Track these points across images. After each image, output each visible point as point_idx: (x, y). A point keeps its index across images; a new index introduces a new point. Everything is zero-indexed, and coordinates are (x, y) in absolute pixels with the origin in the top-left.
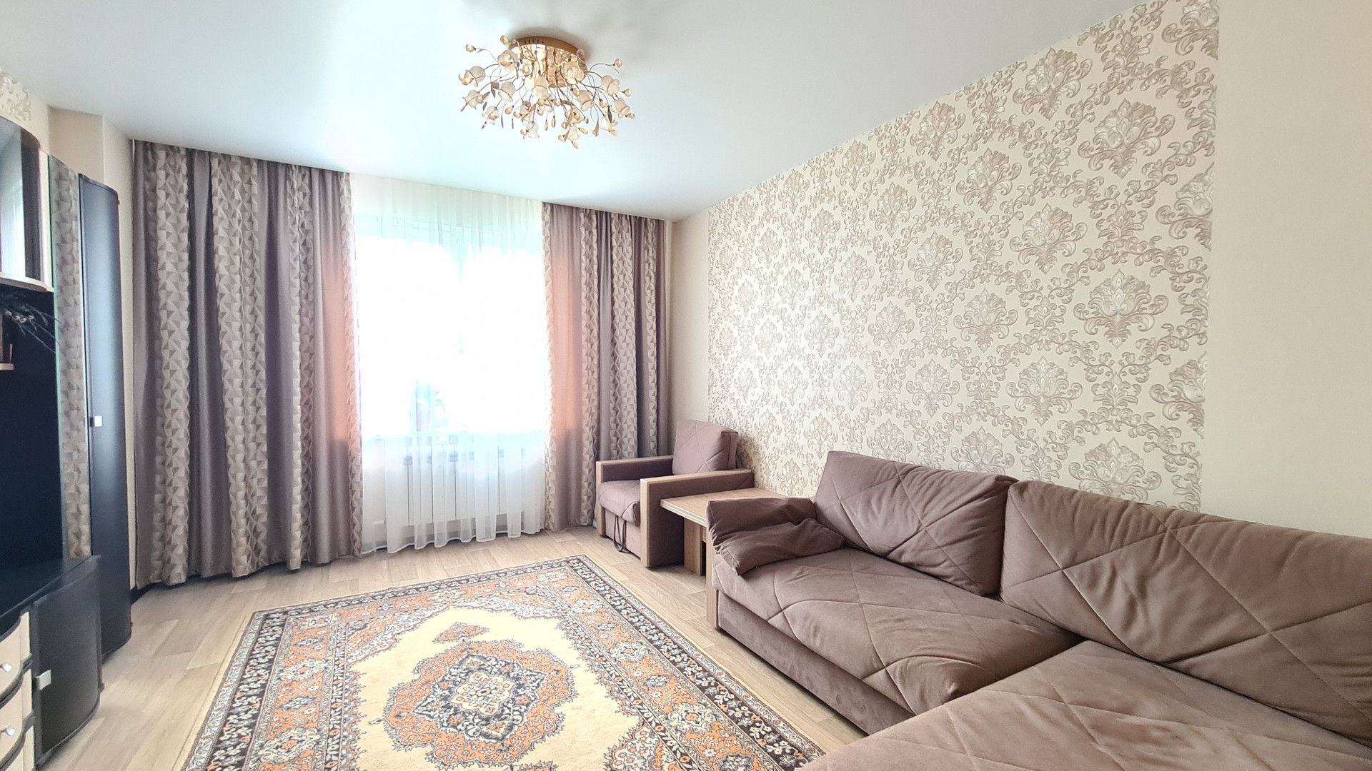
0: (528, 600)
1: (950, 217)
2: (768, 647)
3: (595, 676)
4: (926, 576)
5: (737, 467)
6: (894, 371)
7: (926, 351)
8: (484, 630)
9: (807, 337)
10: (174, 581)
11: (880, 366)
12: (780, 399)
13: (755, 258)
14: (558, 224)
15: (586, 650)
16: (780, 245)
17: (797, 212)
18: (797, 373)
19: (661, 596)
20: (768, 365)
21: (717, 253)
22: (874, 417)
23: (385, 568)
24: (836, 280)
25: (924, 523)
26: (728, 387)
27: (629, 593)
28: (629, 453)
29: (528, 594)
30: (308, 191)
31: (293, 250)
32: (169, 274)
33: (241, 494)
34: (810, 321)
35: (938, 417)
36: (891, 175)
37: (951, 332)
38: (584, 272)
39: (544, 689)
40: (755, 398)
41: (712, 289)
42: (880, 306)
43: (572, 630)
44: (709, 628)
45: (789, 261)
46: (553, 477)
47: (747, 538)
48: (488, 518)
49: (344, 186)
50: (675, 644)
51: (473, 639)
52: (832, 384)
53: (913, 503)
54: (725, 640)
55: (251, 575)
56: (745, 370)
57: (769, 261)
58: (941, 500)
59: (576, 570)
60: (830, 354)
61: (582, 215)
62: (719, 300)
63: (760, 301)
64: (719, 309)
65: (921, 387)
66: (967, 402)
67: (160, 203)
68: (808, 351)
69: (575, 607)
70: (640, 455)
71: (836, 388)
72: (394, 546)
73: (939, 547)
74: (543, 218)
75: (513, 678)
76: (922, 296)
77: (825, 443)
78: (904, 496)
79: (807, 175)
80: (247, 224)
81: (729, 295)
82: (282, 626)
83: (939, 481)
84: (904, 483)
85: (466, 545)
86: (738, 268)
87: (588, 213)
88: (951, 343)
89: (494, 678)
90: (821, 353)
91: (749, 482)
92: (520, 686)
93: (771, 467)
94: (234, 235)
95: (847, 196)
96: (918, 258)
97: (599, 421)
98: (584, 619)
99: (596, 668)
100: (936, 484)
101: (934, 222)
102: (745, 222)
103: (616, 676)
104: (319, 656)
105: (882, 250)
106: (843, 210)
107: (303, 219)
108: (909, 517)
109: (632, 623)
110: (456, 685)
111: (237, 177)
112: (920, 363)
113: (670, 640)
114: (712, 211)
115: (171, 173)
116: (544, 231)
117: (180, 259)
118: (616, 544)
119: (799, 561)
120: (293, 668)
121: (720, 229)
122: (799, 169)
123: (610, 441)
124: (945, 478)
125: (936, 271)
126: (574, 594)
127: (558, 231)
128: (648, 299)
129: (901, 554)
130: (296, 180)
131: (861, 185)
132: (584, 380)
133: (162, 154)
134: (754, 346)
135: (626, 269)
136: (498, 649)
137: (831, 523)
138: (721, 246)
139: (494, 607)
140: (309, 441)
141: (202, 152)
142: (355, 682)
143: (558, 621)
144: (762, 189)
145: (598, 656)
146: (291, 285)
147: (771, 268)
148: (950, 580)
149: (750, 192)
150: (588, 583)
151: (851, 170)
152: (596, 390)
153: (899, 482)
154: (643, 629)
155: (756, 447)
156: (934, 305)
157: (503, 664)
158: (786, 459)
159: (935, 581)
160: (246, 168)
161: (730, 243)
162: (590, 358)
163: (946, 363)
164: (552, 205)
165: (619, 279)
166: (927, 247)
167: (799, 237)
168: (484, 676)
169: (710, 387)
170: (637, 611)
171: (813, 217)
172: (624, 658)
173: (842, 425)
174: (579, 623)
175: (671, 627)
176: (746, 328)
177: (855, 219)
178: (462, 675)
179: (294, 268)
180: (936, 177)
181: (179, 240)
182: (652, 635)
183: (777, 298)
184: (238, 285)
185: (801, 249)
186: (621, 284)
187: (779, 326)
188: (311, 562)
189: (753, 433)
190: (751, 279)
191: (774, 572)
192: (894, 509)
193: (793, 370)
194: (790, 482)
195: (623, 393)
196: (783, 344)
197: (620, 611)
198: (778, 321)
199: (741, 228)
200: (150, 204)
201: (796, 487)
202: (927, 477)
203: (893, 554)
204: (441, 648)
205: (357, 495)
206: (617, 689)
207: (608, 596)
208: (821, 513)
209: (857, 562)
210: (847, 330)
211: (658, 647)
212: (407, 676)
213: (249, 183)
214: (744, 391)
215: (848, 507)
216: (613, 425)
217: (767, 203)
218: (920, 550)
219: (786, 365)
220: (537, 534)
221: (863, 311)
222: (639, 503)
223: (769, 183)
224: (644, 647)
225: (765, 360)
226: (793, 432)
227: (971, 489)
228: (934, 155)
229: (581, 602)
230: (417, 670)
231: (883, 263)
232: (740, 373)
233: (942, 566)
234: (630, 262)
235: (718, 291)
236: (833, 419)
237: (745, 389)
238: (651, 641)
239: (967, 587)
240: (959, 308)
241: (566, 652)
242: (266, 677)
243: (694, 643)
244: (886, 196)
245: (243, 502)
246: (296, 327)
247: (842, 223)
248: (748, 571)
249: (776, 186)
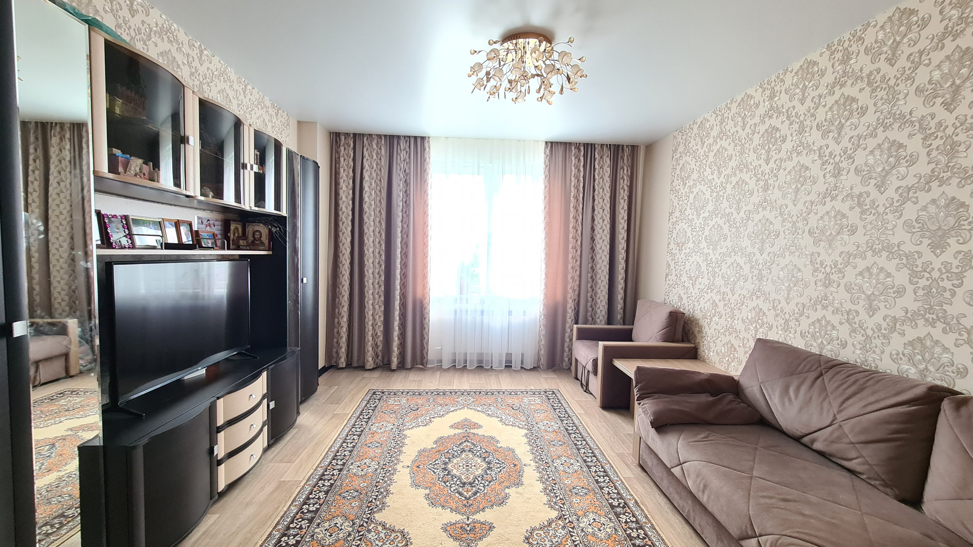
0: (512, 413)
1: (904, 120)
2: (671, 490)
3: (538, 475)
4: (839, 468)
5: (683, 341)
6: (833, 271)
7: (869, 254)
8: (480, 427)
9: (749, 237)
10: (341, 366)
11: (818, 266)
12: (723, 289)
13: (708, 171)
14: (555, 158)
15: (538, 456)
16: (730, 159)
17: (748, 130)
18: (738, 268)
19: (604, 430)
20: (714, 260)
21: (678, 168)
22: (809, 312)
23: (438, 376)
24: (780, 188)
25: (840, 417)
26: (681, 276)
27: (581, 423)
28: (601, 321)
29: (513, 409)
30: (408, 150)
31: (399, 186)
32: (344, 202)
33: (370, 323)
34: (753, 224)
35: (878, 318)
36: (842, 86)
37: (900, 236)
38: (573, 189)
39: (503, 475)
40: (702, 287)
41: (673, 197)
42: (822, 210)
43: (534, 440)
44: (633, 461)
45: (738, 172)
46: (543, 332)
47: (664, 400)
48: (501, 354)
49: (426, 145)
50: (602, 468)
51: (472, 431)
52: (770, 280)
53: (831, 397)
54: (643, 474)
55: (373, 369)
56: (695, 263)
57: (720, 173)
58: (861, 400)
59: (549, 399)
60: (770, 253)
61: (573, 148)
62: (678, 206)
63: (710, 207)
64: (677, 214)
65: (861, 288)
66: (914, 306)
67: (341, 165)
68: (749, 250)
69: (540, 425)
70: (609, 321)
71: (774, 282)
72: (446, 365)
73: (853, 443)
74: (545, 153)
75: (487, 462)
76: (868, 201)
77: (761, 330)
78: (824, 389)
79: (758, 96)
80: (379, 172)
81: (686, 202)
82: (379, 400)
83: (862, 381)
84: (826, 377)
85: (487, 370)
86: (693, 180)
87: (578, 145)
88: (898, 247)
89: (476, 459)
90: (761, 251)
91: (693, 354)
92: (489, 468)
93: (712, 344)
94: (373, 179)
95: (795, 111)
96: (866, 164)
97: (579, 295)
98: (544, 434)
99: (540, 470)
100: (859, 383)
101: (886, 128)
102: (702, 141)
103: (553, 479)
104: (391, 421)
105: (827, 158)
106: (791, 124)
107: (405, 165)
108: (825, 410)
109: (576, 444)
110: (453, 457)
111: (375, 146)
112: (862, 264)
113: (599, 464)
114: (676, 134)
115: (347, 147)
116: (545, 161)
117: (349, 194)
118: (582, 384)
119: (710, 427)
120: (377, 425)
121: (681, 149)
122: (751, 91)
123: (587, 311)
124: (872, 378)
125: (886, 175)
126: (543, 415)
127: (555, 161)
128: (621, 206)
129: (813, 441)
130: (403, 145)
131: (810, 98)
132: (570, 266)
133: (343, 138)
134: (703, 244)
135: (605, 184)
136: (484, 441)
137: (750, 402)
138: (681, 162)
139: (490, 413)
140: (403, 296)
141: (360, 134)
142: (403, 441)
143: (526, 432)
144: (718, 112)
145: (544, 462)
146: (398, 205)
147: (722, 179)
148: (864, 477)
149: (707, 116)
150: (555, 409)
151: (801, 87)
152: (578, 273)
153: (821, 375)
154: (583, 451)
155: (701, 327)
156: (881, 209)
157: (484, 451)
158: (725, 340)
159: (847, 474)
160: (379, 140)
161: (689, 159)
162: (575, 251)
163: (891, 266)
164: (552, 143)
165: (599, 193)
166: (877, 152)
167: (747, 151)
168: (471, 456)
169: (667, 275)
170: (582, 437)
171: (761, 133)
172: (562, 468)
173: (777, 316)
174: (540, 436)
175: (604, 455)
176: (698, 229)
177: (802, 130)
178: (459, 452)
179: (400, 196)
180: (892, 83)
181: (349, 184)
182: (588, 457)
183: (725, 204)
184: (373, 206)
185: (749, 161)
186: (600, 197)
187: (726, 227)
188: (402, 366)
189: (698, 315)
190: (704, 188)
191: (682, 432)
192: (811, 399)
193: (735, 265)
194: (727, 359)
195: (598, 276)
196: (728, 243)
197: (570, 434)
198: (725, 224)
199: (698, 147)
200: (337, 165)
201: (732, 364)
202: (855, 374)
203: (805, 440)
204: (453, 432)
205: (426, 330)
206: (550, 488)
207: (566, 422)
208: (742, 390)
209: (766, 439)
210: (787, 232)
211: (589, 467)
212: (430, 445)
213: (380, 149)
214: (693, 280)
215: (767, 390)
216: (590, 299)
217: (721, 124)
218: (832, 442)
219: (730, 261)
220: (531, 370)
221: (804, 215)
222: (597, 358)
223: (724, 106)
224: (579, 464)
225: (712, 255)
226: (733, 317)
227: (898, 394)
228: (891, 61)
229: (546, 422)
230: (436, 442)
231: (828, 170)
232: (690, 266)
233: (854, 461)
234: (608, 180)
235: (677, 198)
236: (769, 310)
237: (694, 279)
238: (585, 461)
239: (879, 487)
240: (910, 211)
241: (524, 452)
242: (364, 427)
243: (617, 471)
244: (835, 107)
245: (371, 328)
246: (399, 230)
247: (789, 136)
248: (661, 425)
249: (729, 109)
